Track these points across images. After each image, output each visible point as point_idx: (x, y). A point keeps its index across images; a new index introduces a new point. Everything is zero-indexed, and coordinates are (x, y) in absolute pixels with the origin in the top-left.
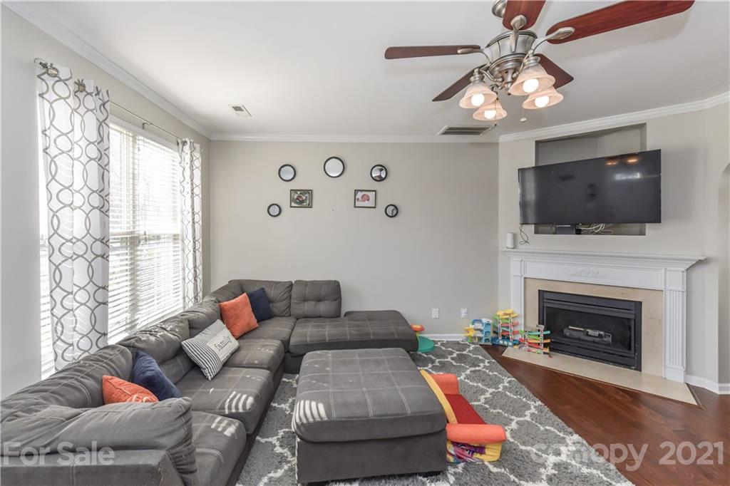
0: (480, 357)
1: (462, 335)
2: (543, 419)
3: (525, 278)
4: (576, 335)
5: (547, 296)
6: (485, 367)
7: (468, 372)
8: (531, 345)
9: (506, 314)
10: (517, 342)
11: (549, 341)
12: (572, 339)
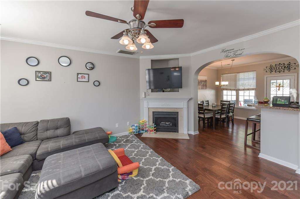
0: (134, 139)
1: (128, 132)
2: (152, 156)
3: (149, 108)
4: (163, 125)
5: (155, 113)
6: (135, 142)
7: (129, 146)
8: (151, 131)
9: (143, 122)
10: (146, 131)
11: (155, 128)
12: (162, 126)
